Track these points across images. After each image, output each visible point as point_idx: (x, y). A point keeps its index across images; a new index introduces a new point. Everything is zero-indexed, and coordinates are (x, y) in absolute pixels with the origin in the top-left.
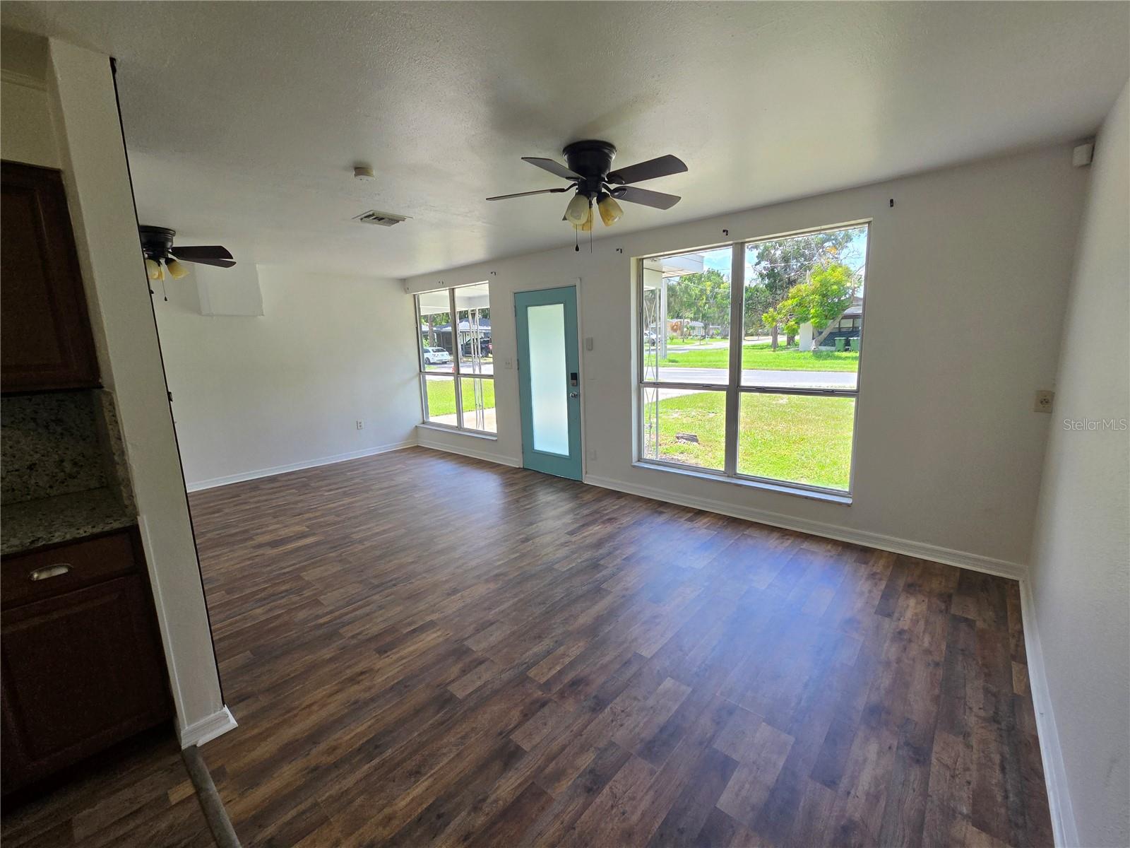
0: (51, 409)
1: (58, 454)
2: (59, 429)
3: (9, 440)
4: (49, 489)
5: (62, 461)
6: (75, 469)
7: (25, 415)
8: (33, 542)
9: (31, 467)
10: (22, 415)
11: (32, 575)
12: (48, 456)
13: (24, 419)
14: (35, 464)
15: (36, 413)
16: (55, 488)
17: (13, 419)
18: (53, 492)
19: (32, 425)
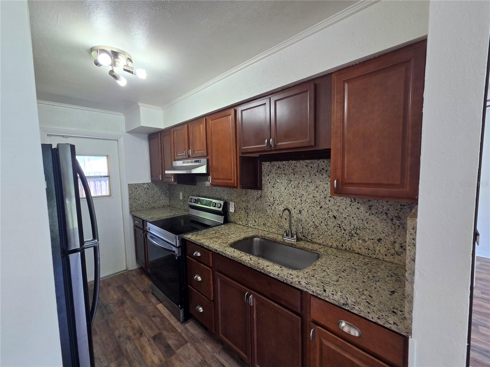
0: (396, 209)
1: (394, 238)
2: (398, 222)
3: (373, 223)
4: (384, 256)
5: (395, 242)
6: (401, 250)
7: (383, 210)
8: (344, 304)
9: (379, 240)
10: (381, 210)
11: (342, 322)
12: (388, 237)
13: (382, 212)
14: (381, 239)
15: (389, 210)
16: (387, 257)
17: (377, 211)
18: (386, 259)
19: (385, 217)
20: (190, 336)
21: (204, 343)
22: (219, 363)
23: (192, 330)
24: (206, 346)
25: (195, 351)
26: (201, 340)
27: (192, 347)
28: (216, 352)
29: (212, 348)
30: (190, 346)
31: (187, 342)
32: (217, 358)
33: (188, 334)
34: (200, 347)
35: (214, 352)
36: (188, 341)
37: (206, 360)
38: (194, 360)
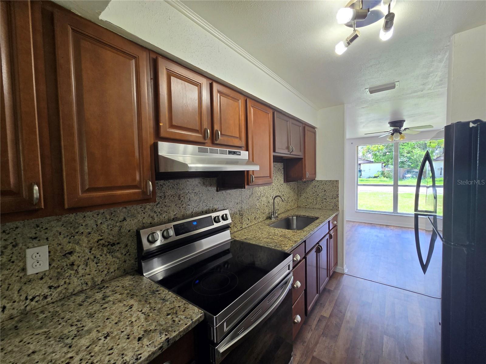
20: (305, 358)
21: (307, 340)
22: (319, 324)
23: (297, 359)
24: (309, 338)
25: (318, 345)
26: (305, 344)
27: (316, 350)
28: (311, 328)
29: (309, 332)
30: (316, 353)
31: (314, 358)
32: (316, 326)
33: (303, 361)
34: (312, 343)
35: (312, 330)
36: (311, 357)
37: (322, 334)
38: (326, 343)
